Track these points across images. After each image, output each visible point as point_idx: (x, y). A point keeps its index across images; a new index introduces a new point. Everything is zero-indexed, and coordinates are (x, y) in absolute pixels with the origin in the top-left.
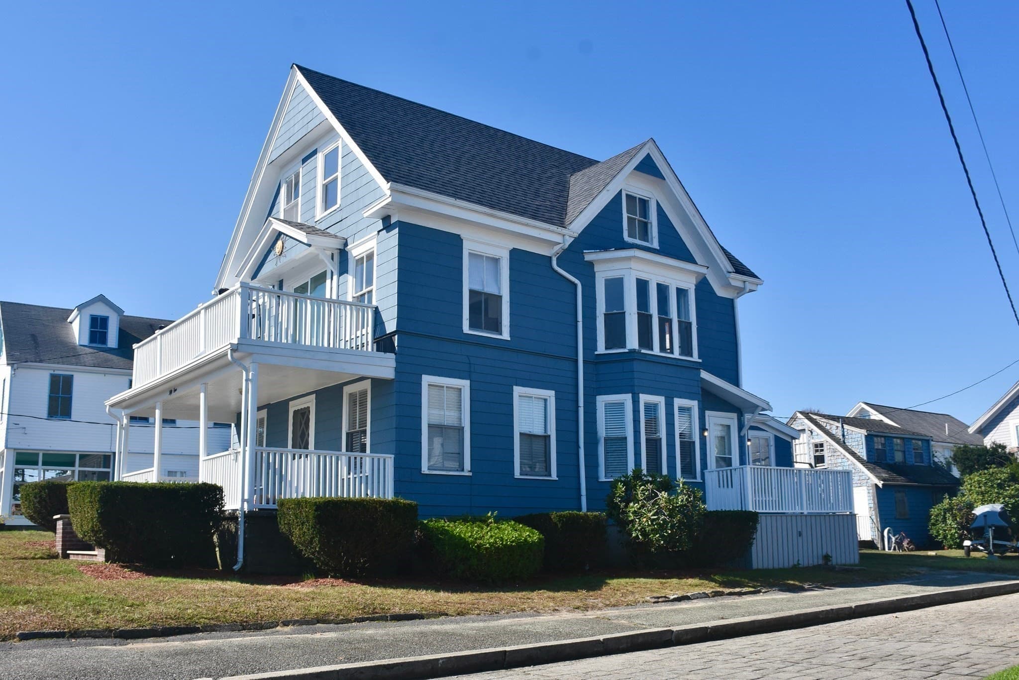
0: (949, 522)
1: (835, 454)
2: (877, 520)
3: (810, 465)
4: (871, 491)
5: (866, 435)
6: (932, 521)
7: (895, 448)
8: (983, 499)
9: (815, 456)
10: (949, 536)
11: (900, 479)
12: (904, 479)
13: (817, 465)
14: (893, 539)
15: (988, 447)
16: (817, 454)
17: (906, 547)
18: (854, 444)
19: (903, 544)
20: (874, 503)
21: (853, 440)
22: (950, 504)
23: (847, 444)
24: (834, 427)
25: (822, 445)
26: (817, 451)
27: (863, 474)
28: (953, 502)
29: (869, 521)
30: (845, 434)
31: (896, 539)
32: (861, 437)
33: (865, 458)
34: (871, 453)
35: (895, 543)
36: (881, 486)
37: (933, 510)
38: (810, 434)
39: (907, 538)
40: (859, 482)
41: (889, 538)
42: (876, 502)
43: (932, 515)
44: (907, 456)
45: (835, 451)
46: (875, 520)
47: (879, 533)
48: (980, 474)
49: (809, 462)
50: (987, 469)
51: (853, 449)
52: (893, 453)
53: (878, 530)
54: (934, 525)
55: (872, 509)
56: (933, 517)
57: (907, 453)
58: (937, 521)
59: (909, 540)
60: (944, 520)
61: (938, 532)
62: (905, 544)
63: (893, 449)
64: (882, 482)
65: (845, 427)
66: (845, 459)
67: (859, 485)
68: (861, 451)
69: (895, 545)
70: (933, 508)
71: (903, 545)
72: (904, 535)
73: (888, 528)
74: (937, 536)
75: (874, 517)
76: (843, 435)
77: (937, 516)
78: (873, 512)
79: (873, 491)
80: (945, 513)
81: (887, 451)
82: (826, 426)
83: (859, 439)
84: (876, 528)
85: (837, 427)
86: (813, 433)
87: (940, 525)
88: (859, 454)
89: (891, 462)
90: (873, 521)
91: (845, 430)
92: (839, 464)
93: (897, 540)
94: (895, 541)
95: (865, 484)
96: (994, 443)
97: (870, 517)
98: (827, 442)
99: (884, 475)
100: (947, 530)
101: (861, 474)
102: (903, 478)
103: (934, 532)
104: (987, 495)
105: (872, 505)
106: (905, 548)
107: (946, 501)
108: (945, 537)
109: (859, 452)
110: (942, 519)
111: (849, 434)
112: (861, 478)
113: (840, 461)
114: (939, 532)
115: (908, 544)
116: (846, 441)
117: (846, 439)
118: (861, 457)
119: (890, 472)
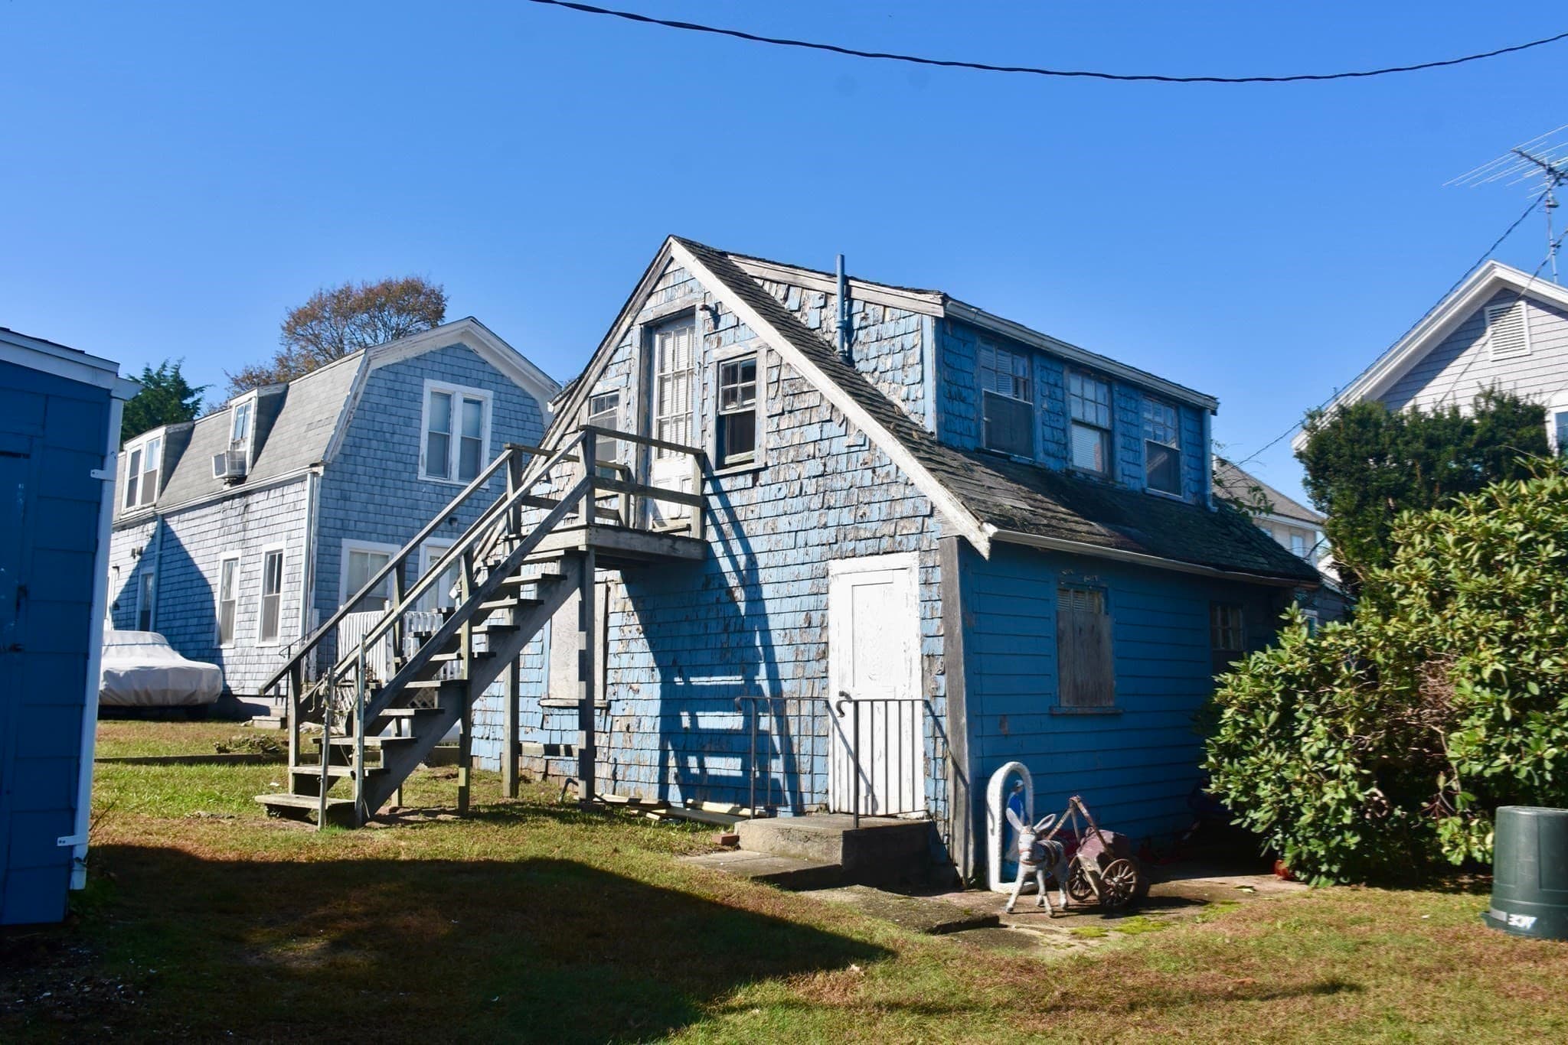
0: (1310, 746)
1: (797, 406)
2: (955, 722)
3: (700, 457)
4: (937, 576)
5: (937, 319)
6: (1227, 735)
7: (1076, 412)
8: (1512, 630)
9: (720, 420)
10: (1308, 816)
11: (1085, 528)
12: (1103, 530)
13: (728, 460)
14: (1025, 840)
15: (1467, 412)
16: (732, 409)
17: (1094, 874)
18: (887, 363)
19: (1080, 855)
20: (948, 636)
21: (886, 346)
22: (1315, 652)
23: (861, 366)
24: (814, 299)
25: (750, 372)
26: (729, 396)
27: (909, 492)
28: (1324, 644)
29: (921, 726)
30: (857, 322)
31: (1040, 836)
32: (920, 329)
33: (930, 424)
34: (959, 407)
35: (1032, 860)
36: (983, 548)
37: (1229, 677)
38: (712, 322)
39: (1101, 825)
40: (889, 528)
41: (1008, 834)
42: (958, 630)
43: (1228, 705)
44: (1120, 453)
45: (798, 389)
46: (945, 722)
47: (962, 789)
48: (1491, 503)
49: (698, 446)
50: (1524, 475)
51: (884, 388)
52: (1064, 430)
53: (958, 771)
54: (1232, 752)
55: (938, 666)
56: (1228, 713)
57: (1119, 441)
58: (1248, 733)
59: (1108, 836)
60: (1286, 735)
61: (1250, 788)
62: (1088, 856)
63: (1064, 413)
64: (991, 530)
65: (855, 294)
66: (835, 425)
67: (886, 543)
68: (916, 391)
69: (1032, 868)
70: (1234, 671)
71: (1078, 862)
72: (1084, 811)
73: (1009, 766)
74: (1240, 808)
75: (941, 706)
76: (847, 330)
77: (1248, 709)
78: (942, 680)
79: (945, 573)
80: (1289, 696)
81: (1038, 413)
82: (786, 299)
83: (910, 340)
84: (949, 762)
85: (827, 296)
86: (723, 318)
87: (1264, 754)
88: (905, 408)
89: (1053, 465)
90: (937, 723)
91: (857, 306)
92: (810, 449)
93: (1045, 842)
94: (1035, 848)
95: (913, 540)
96: (1489, 396)
97: (927, 704)
98: (770, 350)
99: (1008, 502)
100: (1298, 784)
101: (896, 491)
102: (1097, 527)
103: (1226, 787)
104: (1534, 613)
105: (938, 646)
106: (1089, 879)
107: (1294, 638)
108: (1286, 818)
109: (906, 400)
110: (1272, 729)
111: (871, 321)
112: (900, 509)
113: (813, 433)
114: (1256, 786)
115: (1103, 860)
116: (856, 357)
117: (856, 348)
118: (913, 418)
119: (1039, 497)
